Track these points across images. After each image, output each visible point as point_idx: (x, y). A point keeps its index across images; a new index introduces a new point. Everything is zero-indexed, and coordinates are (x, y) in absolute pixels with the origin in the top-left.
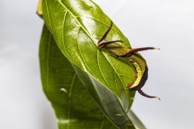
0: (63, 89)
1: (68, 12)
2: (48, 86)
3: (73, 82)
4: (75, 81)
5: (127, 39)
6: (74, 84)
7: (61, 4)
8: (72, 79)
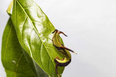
0: (14, 61)
1: (27, 17)
2: (5, 58)
3: (21, 57)
4: (22, 57)
5: (62, 39)
6: (21, 59)
7: (24, 12)
8: (20, 56)
